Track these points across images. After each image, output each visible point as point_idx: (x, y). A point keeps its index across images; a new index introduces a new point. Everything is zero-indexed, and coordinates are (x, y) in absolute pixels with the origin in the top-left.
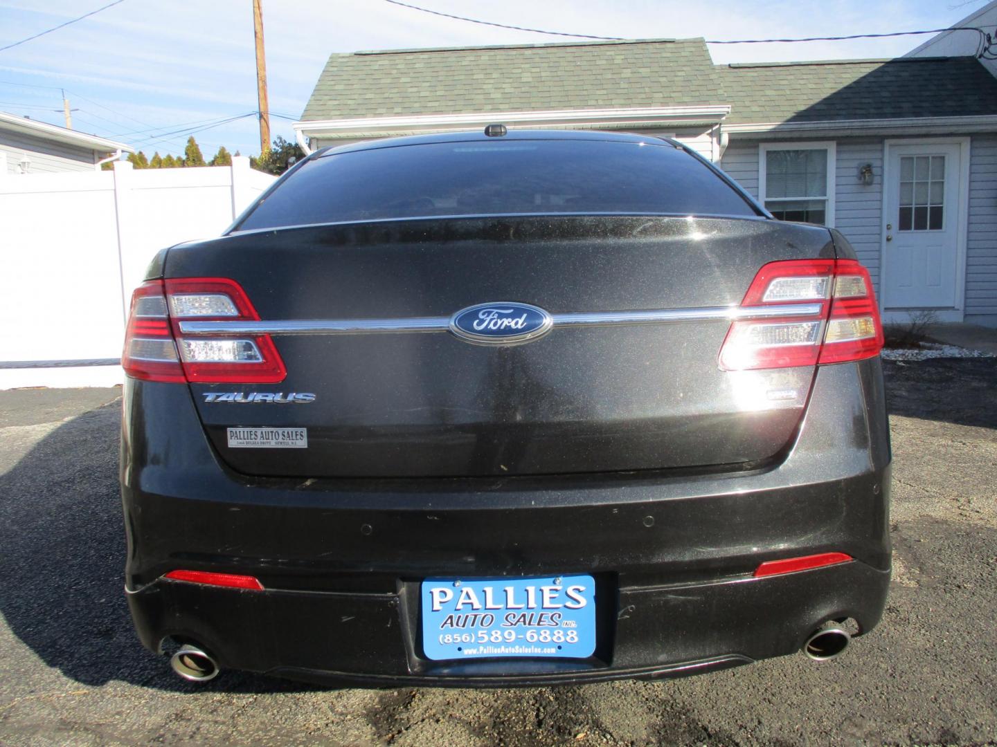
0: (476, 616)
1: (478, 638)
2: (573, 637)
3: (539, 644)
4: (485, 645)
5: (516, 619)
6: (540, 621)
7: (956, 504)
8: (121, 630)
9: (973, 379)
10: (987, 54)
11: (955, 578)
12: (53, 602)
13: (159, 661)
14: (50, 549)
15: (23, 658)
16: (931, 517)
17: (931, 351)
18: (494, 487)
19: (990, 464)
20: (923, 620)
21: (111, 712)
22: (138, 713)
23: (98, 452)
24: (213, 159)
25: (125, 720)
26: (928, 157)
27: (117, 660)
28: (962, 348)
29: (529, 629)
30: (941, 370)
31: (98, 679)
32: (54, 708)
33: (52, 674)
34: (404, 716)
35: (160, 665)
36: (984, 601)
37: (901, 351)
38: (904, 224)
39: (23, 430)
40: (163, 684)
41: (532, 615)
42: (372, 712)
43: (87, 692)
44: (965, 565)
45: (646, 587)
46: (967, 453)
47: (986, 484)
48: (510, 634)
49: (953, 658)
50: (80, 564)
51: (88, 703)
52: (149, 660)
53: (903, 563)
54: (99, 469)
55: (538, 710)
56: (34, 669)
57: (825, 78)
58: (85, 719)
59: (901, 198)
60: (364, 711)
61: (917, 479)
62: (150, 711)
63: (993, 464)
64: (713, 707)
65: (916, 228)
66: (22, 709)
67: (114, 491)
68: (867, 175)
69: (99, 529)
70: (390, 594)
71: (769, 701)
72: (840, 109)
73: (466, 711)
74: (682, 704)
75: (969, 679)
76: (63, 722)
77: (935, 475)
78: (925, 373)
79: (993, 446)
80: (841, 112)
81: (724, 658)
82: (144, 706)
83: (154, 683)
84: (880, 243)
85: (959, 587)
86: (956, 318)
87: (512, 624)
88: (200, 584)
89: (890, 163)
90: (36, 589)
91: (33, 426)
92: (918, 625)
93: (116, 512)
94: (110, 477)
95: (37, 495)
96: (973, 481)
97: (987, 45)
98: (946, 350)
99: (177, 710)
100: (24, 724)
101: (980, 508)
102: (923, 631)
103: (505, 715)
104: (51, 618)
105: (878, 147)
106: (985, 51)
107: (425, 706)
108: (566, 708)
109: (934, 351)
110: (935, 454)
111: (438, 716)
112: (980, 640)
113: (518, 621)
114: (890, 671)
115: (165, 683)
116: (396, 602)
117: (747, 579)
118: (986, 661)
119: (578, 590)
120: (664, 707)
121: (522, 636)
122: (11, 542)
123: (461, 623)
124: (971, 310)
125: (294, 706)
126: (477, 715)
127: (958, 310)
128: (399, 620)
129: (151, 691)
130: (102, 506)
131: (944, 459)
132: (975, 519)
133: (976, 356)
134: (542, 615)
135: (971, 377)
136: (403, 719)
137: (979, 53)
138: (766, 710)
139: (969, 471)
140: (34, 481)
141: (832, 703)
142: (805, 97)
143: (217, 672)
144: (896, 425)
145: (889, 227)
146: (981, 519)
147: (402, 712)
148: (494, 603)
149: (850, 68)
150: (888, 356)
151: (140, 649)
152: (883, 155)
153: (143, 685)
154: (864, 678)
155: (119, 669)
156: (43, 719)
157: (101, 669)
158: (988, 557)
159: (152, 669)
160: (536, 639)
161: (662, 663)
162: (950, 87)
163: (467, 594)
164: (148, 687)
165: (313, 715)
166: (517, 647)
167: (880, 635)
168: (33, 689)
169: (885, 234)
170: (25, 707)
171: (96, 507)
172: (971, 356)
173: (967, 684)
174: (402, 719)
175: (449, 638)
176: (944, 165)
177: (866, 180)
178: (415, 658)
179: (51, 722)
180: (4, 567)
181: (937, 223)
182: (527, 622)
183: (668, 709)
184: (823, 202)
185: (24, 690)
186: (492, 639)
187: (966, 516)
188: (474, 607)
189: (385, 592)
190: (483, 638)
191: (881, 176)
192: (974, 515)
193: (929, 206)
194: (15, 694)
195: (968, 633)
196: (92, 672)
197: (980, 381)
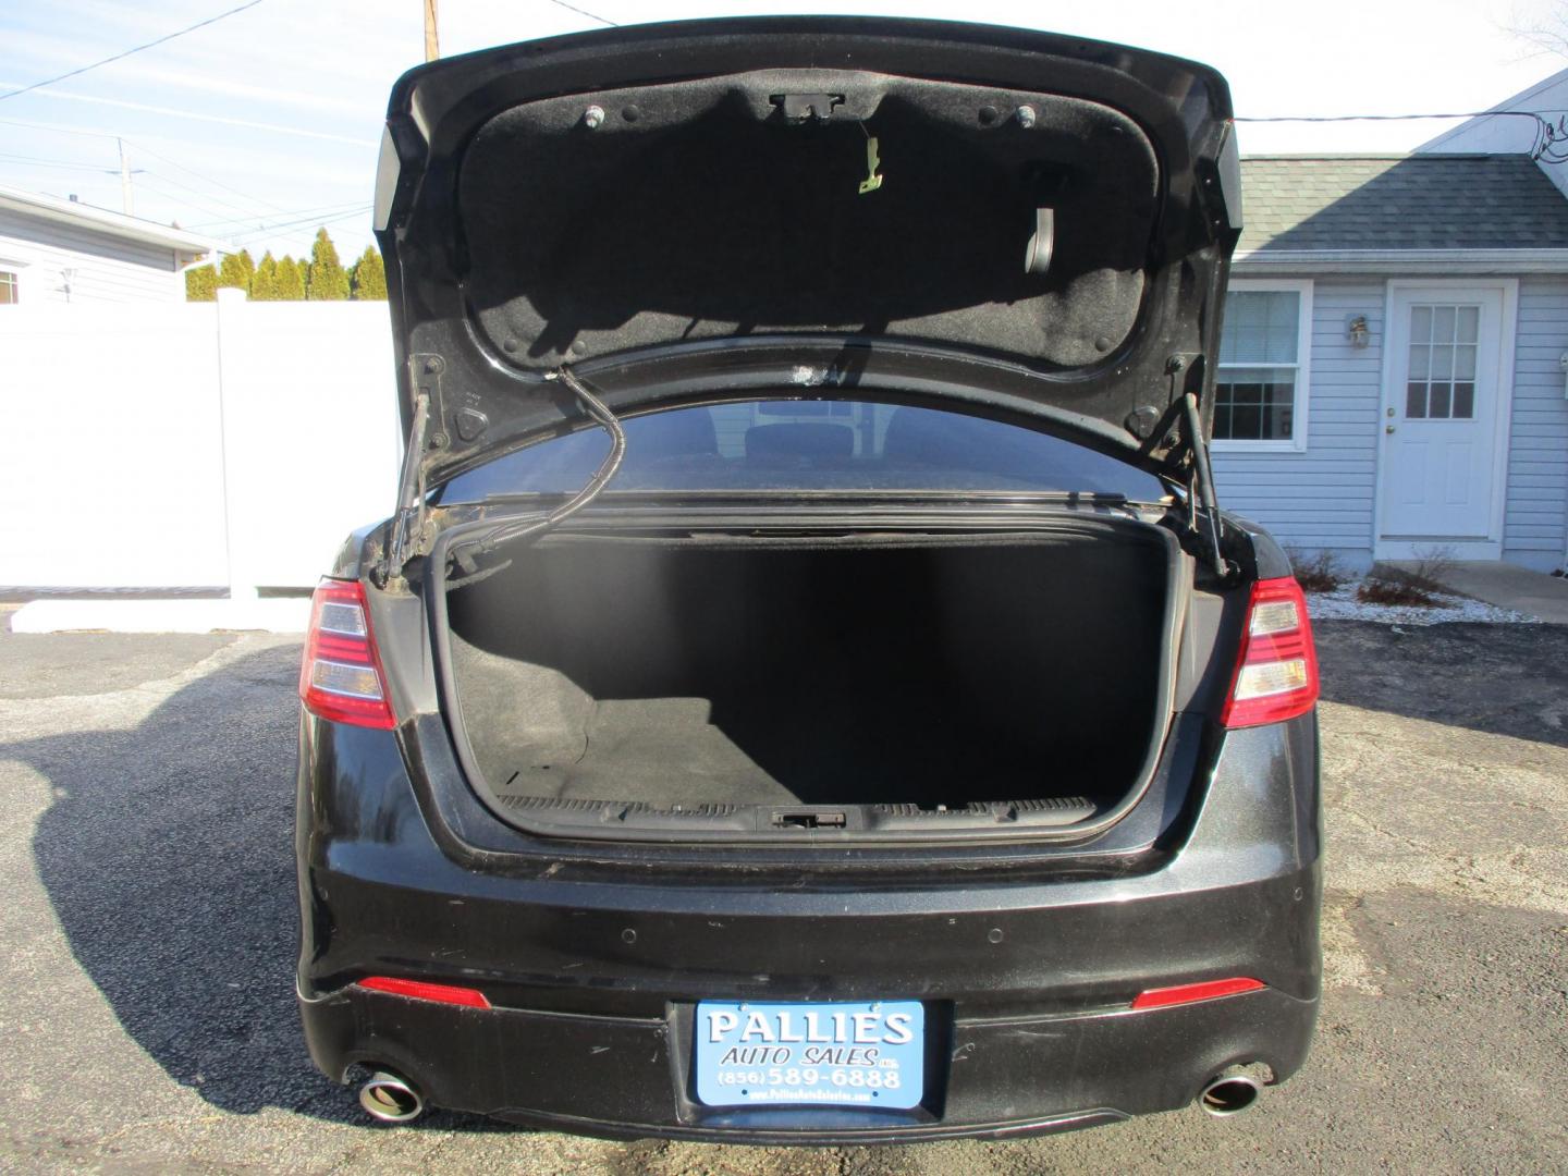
0: (767, 1050)
1: (768, 1078)
2: (893, 1081)
3: (849, 1088)
4: (778, 1088)
5: (820, 1055)
6: (850, 1058)
7: (1452, 866)
8: (259, 1028)
9: (1504, 659)
10: (1545, 155)
11: (1435, 983)
12: (158, 983)
13: (317, 1076)
14: (146, 899)
15: (125, 1066)
16: (1413, 885)
17: (1447, 610)
18: (795, 886)
19: (1510, 803)
20: (1382, 1046)
21: (257, 1148)
22: (294, 1151)
23: (199, 744)
24: (355, 264)
25: (278, 1160)
26: (1454, 308)
27: (259, 1072)
28: (1494, 606)
29: (836, 1069)
30: (1457, 643)
31: (234, 1101)
32: (178, 1140)
33: (169, 1090)
34: (660, 1165)
35: (318, 1082)
36: (1472, 1020)
37: (1400, 609)
38: (1415, 410)
39: (81, 702)
40: (326, 1111)
41: (841, 1051)
42: (615, 1158)
43: (221, 1118)
44: (1452, 965)
45: (990, 1020)
46: (1480, 784)
47: (1500, 836)
48: (811, 1074)
49: (1417, 1103)
50: (191, 925)
51: (224, 1134)
52: (303, 1074)
53: (1365, 957)
54: (203, 773)
55: (843, 1161)
56: (145, 1083)
57: (1300, 182)
58: (223, 1158)
59: (1410, 370)
60: (604, 1157)
61: (1401, 825)
62: (311, 1148)
63: (1515, 804)
64: (1081, 1164)
65: (1432, 415)
66: (135, 1140)
67: (228, 810)
68: (1359, 331)
69: (212, 870)
70: (657, 1020)
71: (1158, 1158)
72: (1321, 232)
73: (744, 1161)
74: (1039, 1159)
75: (1435, 1135)
76: (193, 1161)
77: (1427, 819)
78: (1432, 647)
79: (1517, 774)
80: (1321, 237)
81: (1091, 1113)
82: (301, 1141)
83: (312, 1108)
84: (1376, 435)
85: (1439, 997)
86: (1490, 554)
87: (814, 1062)
88: (406, 997)
89: (1395, 316)
90: (132, 961)
91: (95, 697)
92: (1374, 1053)
93: (234, 844)
94: (219, 786)
95: (115, 812)
96: (1482, 831)
97: (1546, 141)
98: (1468, 610)
99: (347, 1147)
100: (140, 1162)
101: (1485, 874)
102: (1380, 1063)
103: (797, 1167)
104: (158, 1008)
105: (1379, 290)
106: (1544, 149)
107: (687, 1152)
108: (880, 1161)
109: (1450, 611)
110: (1431, 784)
111: (706, 1166)
112: (1458, 1078)
113: (822, 1058)
114: (1328, 1120)
115: (328, 1108)
116: (664, 1030)
117: (1123, 1012)
118: (1462, 1108)
119: (903, 1021)
120: (1014, 1162)
121: (827, 1078)
122: (87, 888)
123: (747, 1059)
124: (1512, 543)
125: (507, 1146)
126: (759, 1166)
127: (1493, 542)
128: (668, 1054)
129: (308, 1119)
130: (212, 833)
131: (1445, 793)
132: (1477, 893)
133: (1513, 621)
134: (853, 1052)
135: (1502, 656)
136: (658, 1170)
137: (1535, 152)
138: (1153, 1170)
139: (1478, 814)
140: (108, 789)
141: (1244, 1163)
142: (1269, 211)
143: (419, 1109)
144: (1379, 735)
145: (1390, 413)
146: (1485, 891)
147: (655, 1159)
148: (792, 1033)
149: (1339, 167)
150: (1380, 616)
151: (289, 1058)
152: (1385, 303)
153: (297, 1111)
154: (1292, 1128)
155: (262, 1086)
156: (165, 1156)
157: (238, 1085)
158: (1486, 952)
159: (308, 1088)
160: (844, 1082)
161: (1009, 1119)
162: (1491, 201)
163: (757, 1021)
164: (305, 1114)
165: (534, 1161)
166: (820, 1092)
167: (1321, 1066)
168: (146, 1112)
169: (1385, 422)
170: (138, 1137)
171: (205, 833)
172: (1506, 620)
173: (1431, 1141)
174: (656, 1169)
175: (730, 1077)
176: (1476, 321)
177: (1358, 341)
178: (686, 1102)
179: (176, 1160)
180: (83, 926)
181: (1464, 409)
182: (834, 1059)
183: (1020, 1165)
184: (1292, 372)
185: (133, 1113)
186: (788, 1080)
187: (1464, 886)
188: (765, 1039)
189: (651, 1017)
190: (776, 1078)
191: (1382, 334)
192: (1475, 884)
193: (1453, 382)
194: (122, 1119)
195: (1443, 1066)
196: (224, 1090)
197: (1513, 663)
